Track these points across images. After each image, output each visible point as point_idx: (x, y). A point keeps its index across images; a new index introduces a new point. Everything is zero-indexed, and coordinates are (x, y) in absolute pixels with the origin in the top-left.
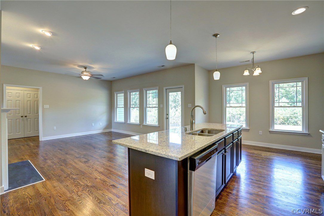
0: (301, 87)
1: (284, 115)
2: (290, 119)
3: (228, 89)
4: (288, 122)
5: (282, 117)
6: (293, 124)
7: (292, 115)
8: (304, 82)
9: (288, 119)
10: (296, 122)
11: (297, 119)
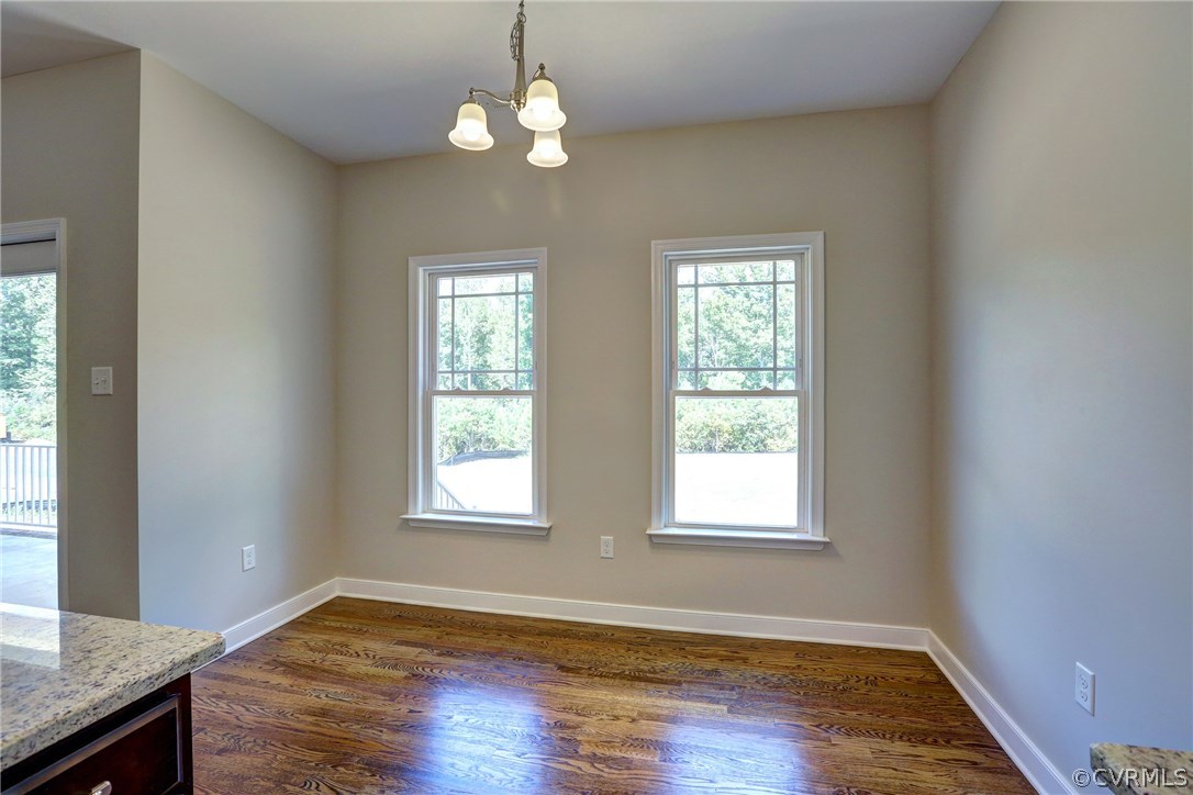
0: (792, 287)
1: (733, 421)
2: (748, 434)
3: (445, 286)
4: (744, 442)
5: (726, 426)
6: (755, 449)
7: (753, 421)
8: (809, 256)
9: (743, 433)
10: (762, 441)
11: (766, 431)
